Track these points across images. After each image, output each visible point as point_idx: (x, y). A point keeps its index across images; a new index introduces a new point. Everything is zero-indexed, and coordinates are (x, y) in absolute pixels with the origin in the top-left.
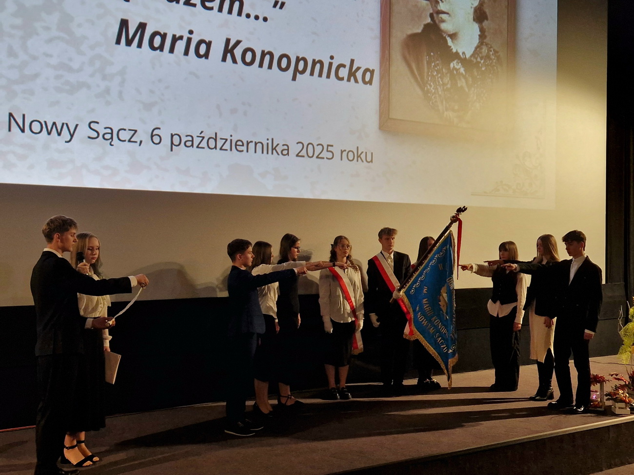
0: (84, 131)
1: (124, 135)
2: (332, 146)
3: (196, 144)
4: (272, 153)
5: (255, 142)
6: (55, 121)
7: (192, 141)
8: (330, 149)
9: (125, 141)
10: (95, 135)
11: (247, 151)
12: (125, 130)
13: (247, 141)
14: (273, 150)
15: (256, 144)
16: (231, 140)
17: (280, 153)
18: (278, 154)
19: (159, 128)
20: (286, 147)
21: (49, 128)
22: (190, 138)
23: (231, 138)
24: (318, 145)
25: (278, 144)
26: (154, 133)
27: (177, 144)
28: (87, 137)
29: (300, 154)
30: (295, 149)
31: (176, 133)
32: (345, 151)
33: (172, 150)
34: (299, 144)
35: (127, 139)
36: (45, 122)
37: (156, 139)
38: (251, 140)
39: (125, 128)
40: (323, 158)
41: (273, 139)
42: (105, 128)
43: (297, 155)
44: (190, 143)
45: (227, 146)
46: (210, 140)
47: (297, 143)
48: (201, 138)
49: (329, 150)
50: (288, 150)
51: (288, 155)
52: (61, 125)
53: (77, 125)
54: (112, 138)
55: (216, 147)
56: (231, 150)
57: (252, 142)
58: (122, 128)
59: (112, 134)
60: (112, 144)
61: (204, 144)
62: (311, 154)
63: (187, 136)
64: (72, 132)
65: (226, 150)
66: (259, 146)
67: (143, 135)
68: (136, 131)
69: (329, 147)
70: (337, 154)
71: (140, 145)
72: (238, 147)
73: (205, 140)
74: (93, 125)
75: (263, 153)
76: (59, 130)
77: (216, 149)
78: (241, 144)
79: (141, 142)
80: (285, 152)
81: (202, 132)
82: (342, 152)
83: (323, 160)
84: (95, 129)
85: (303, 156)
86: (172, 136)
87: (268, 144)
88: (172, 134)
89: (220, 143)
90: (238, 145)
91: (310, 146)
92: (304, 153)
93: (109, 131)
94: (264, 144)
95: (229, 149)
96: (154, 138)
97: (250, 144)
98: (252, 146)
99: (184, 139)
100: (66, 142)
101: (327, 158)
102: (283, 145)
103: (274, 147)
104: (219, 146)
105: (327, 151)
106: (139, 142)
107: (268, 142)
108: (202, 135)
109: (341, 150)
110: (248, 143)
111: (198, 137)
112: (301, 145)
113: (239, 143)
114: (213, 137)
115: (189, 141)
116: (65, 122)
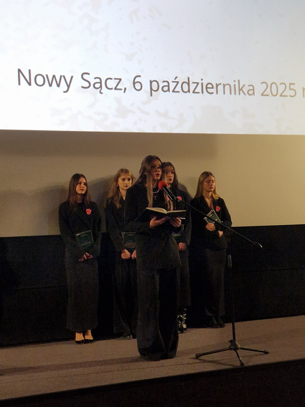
0: (78, 82)
1: (112, 84)
2: (294, 84)
3: (171, 89)
4: (239, 94)
5: (224, 84)
6: (54, 74)
7: (168, 86)
8: (292, 87)
9: (112, 89)
10: (87, 84)
11: (217, 93)
12: (111, 79)
13: (217, 84)
14: (240, 90)
15: (224, 86)
16: (202, 84)
17: (246, 93)
18: (245, 94)
19: (140, 76)
20: (251, 88)
21: (50, 81)
22: (166, 84)
23: (202, 82)
24: (281, 84)
25: (244, 85)
26: (136, 81)
27: (156, 89)
28: (81, 87)
29: (264, 94)
31: (154, 80)
33: (151, 95)
34: (263, 84)
35: (114, 87)
36: (47, 75)
37: (138, 86)
38: (219, 83)
39: (111, 77)
40: (286, 96)
41: (239, 81)
42: (95, 78)
43: (262, 95)
44: (166, 88)
45: (199, 89)
46: (184, 84)
47: (262, 83)
48: (176, 83)
49: (291, 88)
50: (253, 90)
51: (254, 95)
52: (59, 77)
53: (72, 77)
54: (101, 87)
55: (189, 91)
56: (203, 92)
57: (220, 84)
58: (109, 77)
59: (101, 83)
60: (102, 92)
61: (178, 88)
63: (164, 82)
64: (68, 84)
65: (198, 93)
66: (227, 87)
67: (127, 83)
68: (120, 80)
69: (291, 85)
70: (299, 92)
71: (124, 92)
72: (208, 89)
73: (180, 85)
74: (85, 76)
75: (231, 94)
76: (58, 82)
77: (189, 92)
78: (211, 86)
79: (125, 89)
80: (251, 92)
81: (176, 78)
83: (286, 98)
84: (87, 80)
85: (268, 95)
86: (151, 82)
87: (235, 85)
88: (151, 81)
89: (192, 87)
90: (208, 88)
91: (274, 85)
92: (268, 91)
93: (98, 80)
94: (231, 85)
95: (200, 91)
96: (136, 84)
97: (219, 87)
98: (220, 88)
99: (161, 85)
100: (64, 92)
101: (290, 96)
102: (249, 86)
103: (240, 88)
104: (192, 89)
105: (290, 89)
106: (123, 90)
107: (235, 83)
108: (176, 80)
109: (303, 88)
110: (217, 86)
111: (173, 82)
112: (265, 85)
113: (209, 86)
114: (186, 81)
115: (166, 86)
116: (62, 75)
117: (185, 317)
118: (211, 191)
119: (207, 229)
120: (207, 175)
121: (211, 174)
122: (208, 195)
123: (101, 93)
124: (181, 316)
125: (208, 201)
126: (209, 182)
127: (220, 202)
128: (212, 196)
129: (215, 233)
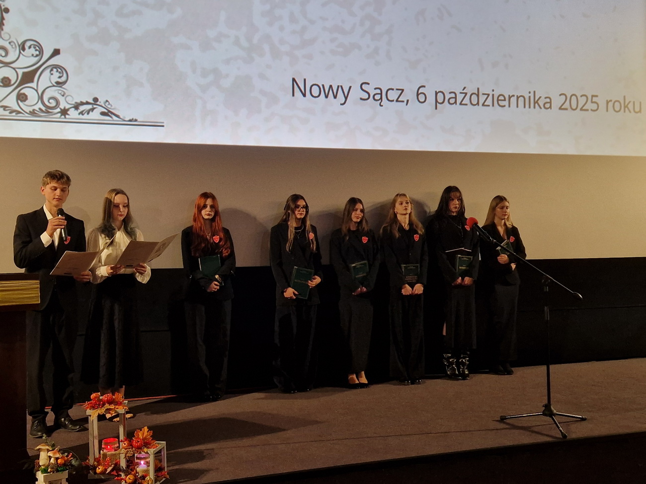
0: (356, 93)
1: (393, 95)
2: (597, 96)
3: (459, 101)
4: (534, 107)
5: (517, 96)
6: (331, 84)
7: (456, 98)
8: (595, 99)
9: (393, 101)
10: (366, 96)
11: (509, 106)
12: (393, 89)
13: (509, 95)
14: (535, 103)
15: (518, 98)
16: (493, 95)
17: (542, 107)
18: (541, 108)
19: (424, 87)
20: (548, 100)
21: (327, 92)
22: (453, 95)
23: (493, 93)
24: (581, 96)
25: (540, 97)
26: (420, 92)
27: (441, 101)
28: (359, 99)
29: (563, 107)
30: (557, 101)
31: (440, 90)
32: (611, 101)
33: (436, 108)
35: (395, 99)
36: (323, 86)
37: (422, 98)
38: (513, 94)
40: (587, 110)
41: (534, 92)
42: (375, 89)
44: (453, 100)
45: (489, 102)
46: (473, 96)
47: (560, 95)
48: (464, 95)
49: (593, 101)
50: (550, 103)
51: (551, 109)
52: (336, 88)
53: (350, 88)
54: (381, 98)
55: (478, 104)
56: (493, 105)
57: (513, 96)
58: (390, 88)
59: (381, 94)
60: (382, 104)
61: (466, 101)
62: (574, 106)
63: (450, 93)
64: (346, 95)
65: (489, 106)
66: (521, 100)
67: (409, 94)
68: (403, 90)
69: (594, 98)
70: (603, 105)
71: (407, 104)
72: (500, 102)
73: (468, 96)
74: (364, 86)
75: (525, 107)
76: (335, 94)
77: (478, 105)
78: (503, 99)
79: (408, 101)
80: (548, 105)
81: (465, 88)
83: (587, 112)
84: (367, 90)
85: (567, 109)
86: (436, 93)
87: (530, 97)
89: (482, 99)
90: (499, 100)
91: (574, 98)
92: (567, 105)
93: (379, 91)
94: (526, 97)
95: (491, 104)
96: (420, 96)
98: (513, 100)
99: (447, 97)
100: (341, 104)
102: (546, 98)
103: (536, 100)
104: (481, 103)
105: (592, 102)
106: (406, 102)
107: (530, 95)
108: (464, 91)
109: (607, 101)
110: (510, 97)
111: (461, 93)
112: (564, 97)
113: (502, 98)
114: (475, 92)
115: (453, 98)
116: (340, 85)
117: (468, 361)
118: (504, 219)
119: (499, 263)
120: (500, 199)
121: (505, 199)
122: (501, 223)
123: (381, 106)
124: (464, 361)
125: (501, 230)
126: (502, 208)
127: (513, 231)
128: (505, 224)
129: (508, 265)
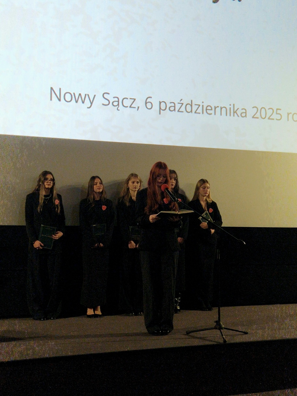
0: (99, 100)
1: (127, 103)
2: (280, 109)
3: (177, 109)
4: (234, 116)
5: (221, 107)
6: (80, 93)
7: (175, 107)
8: (279, 112)
9: (127, 107)
10: (107, 102)
11: (215, 114)
12: (127, 99)
13: (215, 107)
14: (234, 112)
15: (221, 108)
16: (203, 106)
17: (239, 115)
18: (238, 116)
19: (151, 97)
20: (244, 111)
21: (77, 98)
22: (173, 105)
23: (203, 104)
24: (269, 109)
25: (238, 109)
26: (147, 101)
27: (164, 109)
28: (102, 105)
29: (255, 117)
30: (251, 112)
31: (163, 101)
32: (291, 113)
33: (160, 113)
34: (254, 108)
35: (129, 106)
36: (74, 94)
37: (149, 106)
39: (127, 97)
40: (273, 119)
41: (234, 105)
42: (114, 98)
43: (253, 117)
44: (173, 108)
45: (200, 110)
46: (187, 106)
47: (253, 108)
48: (181, 104)
49: (278, 112)
50: (246, 113)
51: (246, 117)
52: (84, 95)
53: (95, 96)
54: (118, 105)
55: (191, 111)
56: (203, 113)
57: (218, 107)
58: (125, 97)
59: (118, 101)
60: (119, 109)
61: (183, 109)
62: (263, 116)
63: (171, 103)
64: (92, 101)
65: (199, 113)
66: (224, 110)
67: (140, 103)
68: (135, 100)
69: (278, 111)
70: (285, 116)
71: (138, 110)
72: (208, 111)
73: (184, 106)
74: (105, 95)
75: (226, 115)
76: (83, 100)
77: (192, 112)
79: (138, 107)
80: (244, 115)
81: (181, 100)
82: (288, 114)
83: (273, 120)
84: (107, 98)
85: (258, 118)
86: (160, 103)
87: (230, 108)
88: (160, 102)
89: (195, 108)
90: (208, 110)
91: (263, 110)
92: (258, 115)
93: (116, 99)
94: (227, 108)
95: (201, 112)
96: (147, 104)
97: (217, 109)
98: (218, 110)
99: (169, 105)
100: (88, 108)
101: (277, 119)
102: (242, 109)
103: (235, 111)
104: (194, 110)
105: (277, 114)
107: (230, 107)
108: (181, 102)
109: (288, 113)
110: (215, 108)
111: (179, 103)
112: (255, 109)
113: (209, 108)
114: (189, 103)
116: (87, 93)
117: (180, 300)
118: (206, 196)
119: (201, 227)
120: (203, 182)
122: (203, 199)
124: (176, 299)
125: (203, 204)
126: (204, 188)
127: (213, 205)
128: (206, 200)
129: (208, 231)
